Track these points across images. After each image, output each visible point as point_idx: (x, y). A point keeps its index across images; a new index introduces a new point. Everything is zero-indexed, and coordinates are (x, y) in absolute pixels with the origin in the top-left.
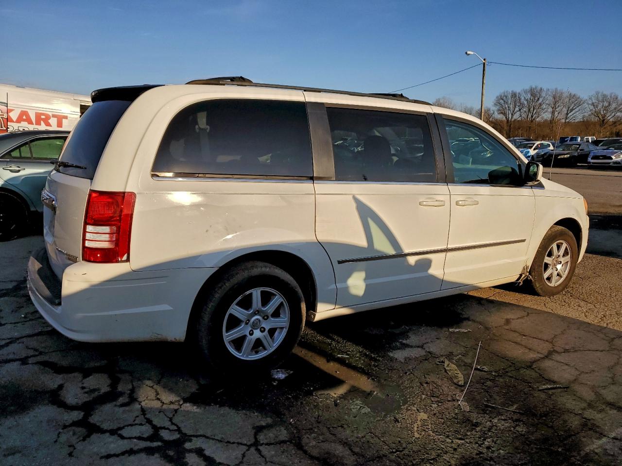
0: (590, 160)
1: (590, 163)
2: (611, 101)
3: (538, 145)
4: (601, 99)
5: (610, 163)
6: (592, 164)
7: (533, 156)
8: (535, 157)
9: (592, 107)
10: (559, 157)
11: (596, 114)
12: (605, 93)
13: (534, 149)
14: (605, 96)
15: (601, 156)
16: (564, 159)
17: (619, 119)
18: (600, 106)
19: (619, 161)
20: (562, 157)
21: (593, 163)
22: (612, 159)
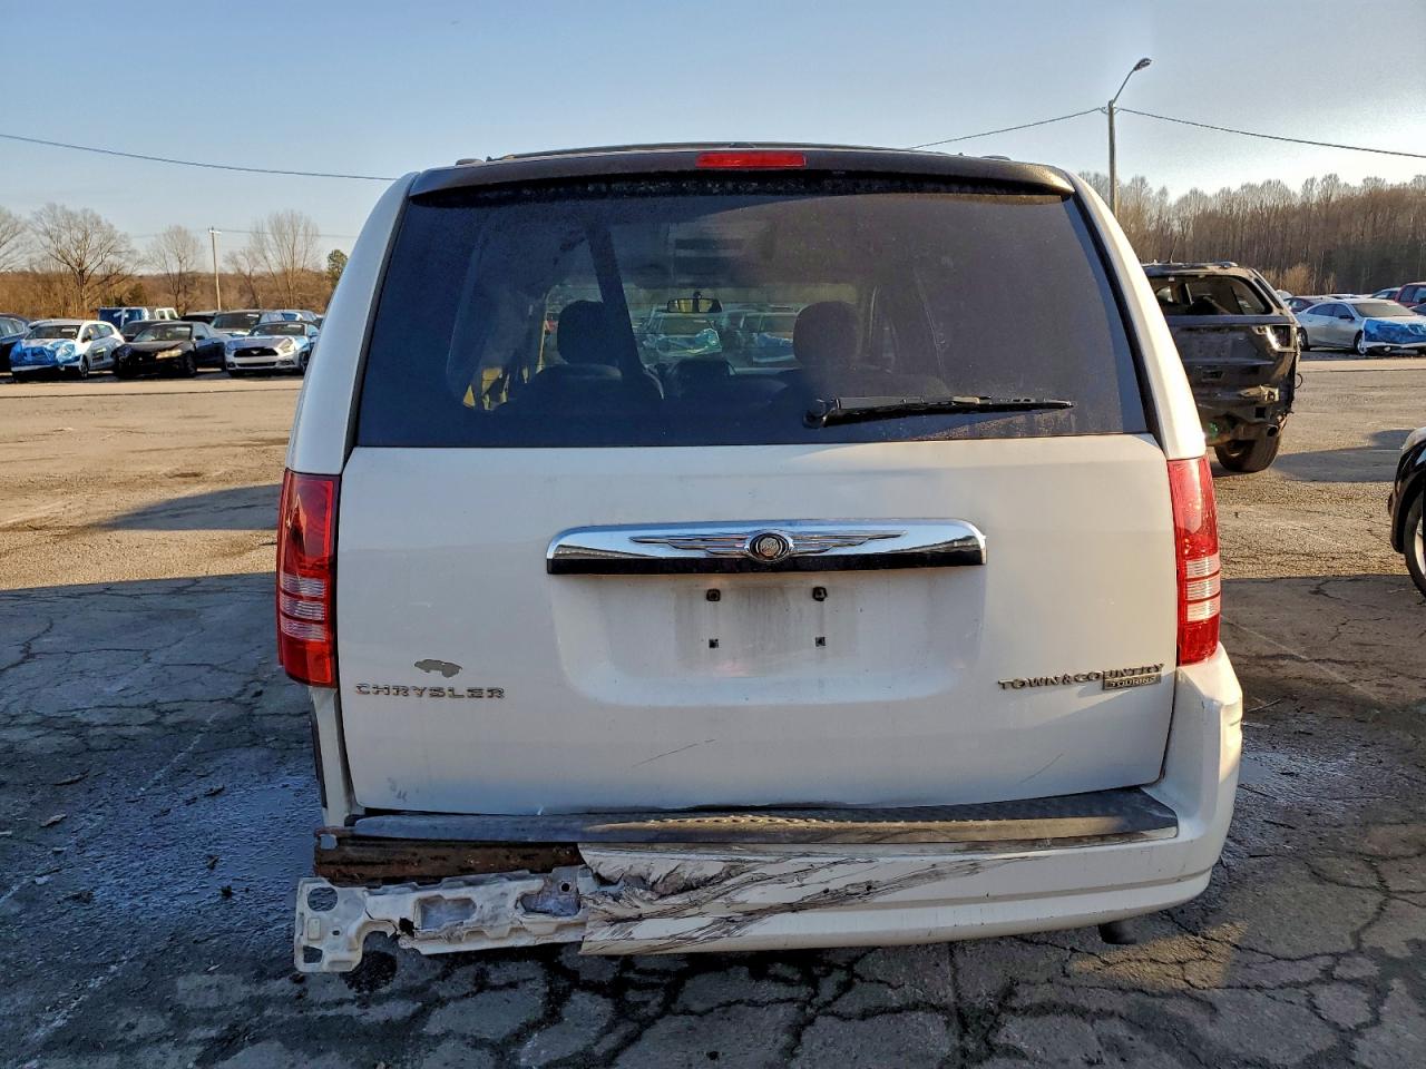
0: (230, 358)
1: (233, 365)
2: (88, 226)
3: (87, 329)
4: (63, 222)
5: (274, 363)
6: (237, 367)
7: (85, 357)
8: (90, 358)
9: (47, 240)
10: (160, 356)
11: (59, 257)
12: (71, 207)
13: (84, 340)
14: (71, 216)
15: (256, 349)
16: (171, 359)
17: (114, 270)
18: (65, 238)
19: (291, 358)
20: (166, 355)
21: (240, 365)
22: (276, 354)
